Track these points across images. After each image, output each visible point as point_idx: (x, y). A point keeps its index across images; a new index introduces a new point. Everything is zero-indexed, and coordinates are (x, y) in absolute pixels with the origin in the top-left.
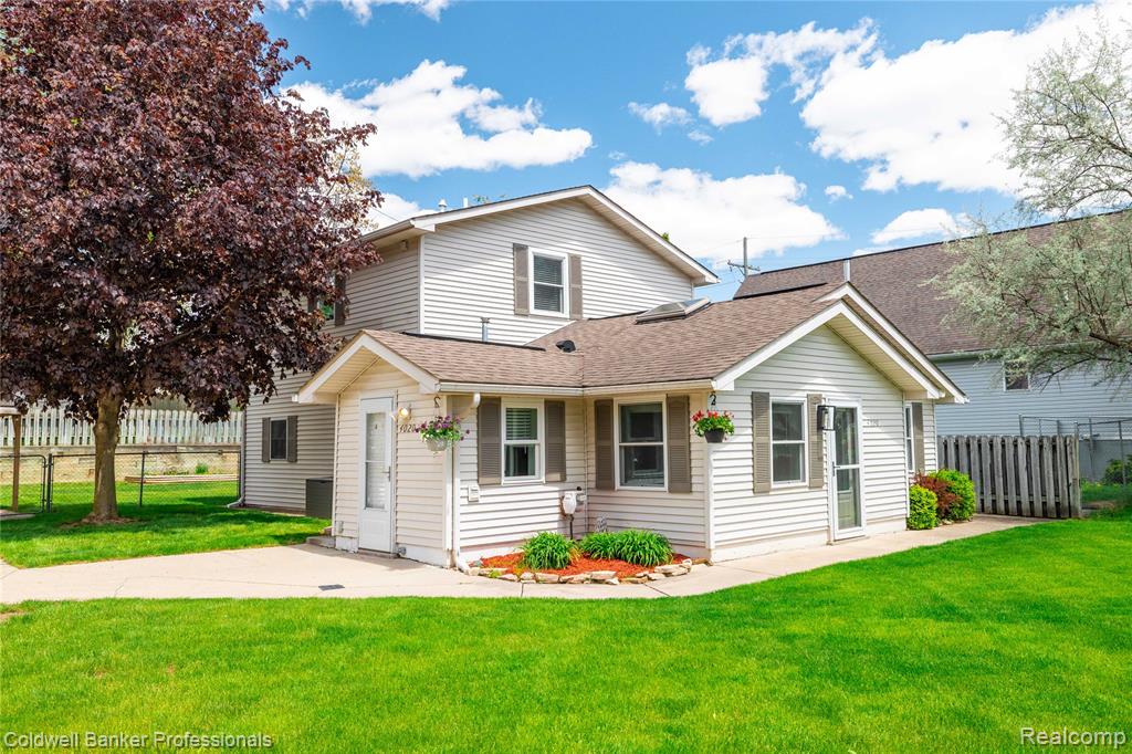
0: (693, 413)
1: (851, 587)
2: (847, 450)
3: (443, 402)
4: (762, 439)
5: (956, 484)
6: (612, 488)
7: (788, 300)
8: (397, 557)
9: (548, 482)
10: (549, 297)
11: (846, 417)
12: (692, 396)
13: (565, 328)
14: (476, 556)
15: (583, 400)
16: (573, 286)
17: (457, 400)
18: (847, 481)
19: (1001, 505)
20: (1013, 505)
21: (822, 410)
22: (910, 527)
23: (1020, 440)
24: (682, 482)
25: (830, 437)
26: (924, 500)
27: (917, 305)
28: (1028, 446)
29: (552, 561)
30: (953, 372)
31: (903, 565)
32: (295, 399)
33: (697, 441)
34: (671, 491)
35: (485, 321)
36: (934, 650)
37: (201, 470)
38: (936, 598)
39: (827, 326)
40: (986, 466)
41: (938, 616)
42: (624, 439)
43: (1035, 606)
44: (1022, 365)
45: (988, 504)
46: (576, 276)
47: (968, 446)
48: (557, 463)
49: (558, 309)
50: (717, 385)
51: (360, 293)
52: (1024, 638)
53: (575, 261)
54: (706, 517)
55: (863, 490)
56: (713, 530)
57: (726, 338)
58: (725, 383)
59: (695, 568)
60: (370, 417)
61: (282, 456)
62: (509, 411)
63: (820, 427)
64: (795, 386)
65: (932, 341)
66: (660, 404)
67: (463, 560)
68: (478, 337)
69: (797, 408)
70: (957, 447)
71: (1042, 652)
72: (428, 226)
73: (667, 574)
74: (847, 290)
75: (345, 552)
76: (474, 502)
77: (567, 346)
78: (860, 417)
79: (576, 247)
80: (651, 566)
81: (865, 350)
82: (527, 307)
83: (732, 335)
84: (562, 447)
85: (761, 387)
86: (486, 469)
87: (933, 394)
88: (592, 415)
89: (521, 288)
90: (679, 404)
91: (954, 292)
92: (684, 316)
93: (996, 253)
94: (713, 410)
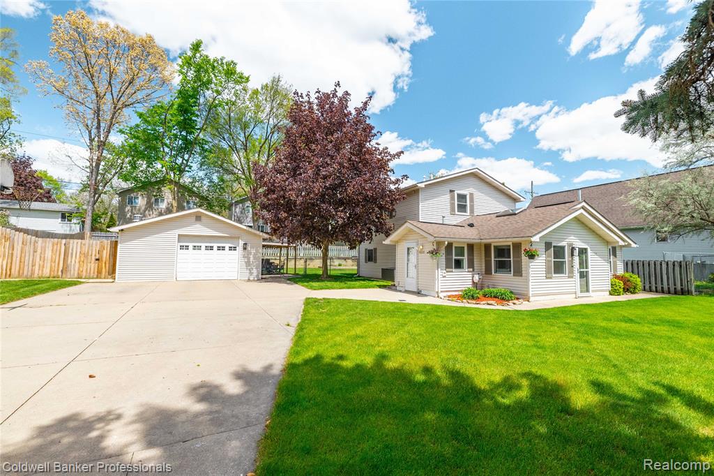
0: (523, 249)
1: (589, 311)
2: (584, 263)
3: (435, 244)
4: (550, 259)
5: (632, 279)
6: (491, 274)
7: (558, 208)
8: (418, 293)
9: (468, 272)
10: (462, 208)
11: (583, 252)
12: (523, 243)
13: (468, 219)
14: (445, 294)
15: (480, 244)
16: (471, 204)
17: (439, 244)
18: (584, 275)
19: (654, 288)
20: (659, 288)
21: (573, 249)
22: (611, 294)
23: (663, 262)
24: (518, 272)
25: (576, 259)
26: (617, 284)
27: (612, 207)
28: (667, 265)
29: (473, 296)
30: (631, 234)
31: (609, 306)
32: (384, 242)
33: (524, 259)
34: (514, 276)
35: (443, 217)
36: (625, 330)
37: (340, 265)
38: (624, 317)
39: (575, 217)
40: (646, 273)
41: (626, 322)
42: (495, 258)
43: (669, 322)
44: (665, 232)
45: (647, 287)
46: (472, 200)
47: (638, 264)
48: (471, 265)
49: (465, 212)
50: (533, 239)
51: (400, 208)
52: (664, 330)
53: (471, 195)
54: (528, 285)
55: (590, 279)
56: (531, 290)
57: (534, 222)
58: (536, 239)
59: (524, 302)
60: (408, 249)
61: (372, 261)
62: (455, 247)
63: (572, 255)
64: (563, 240)
65: (620, 222)
66: (510, 246)
67: (441, 295)
68: (441, 222)
69: (563, 248)
70: (632, 264)
71: (671, 335)
72: (422, 185)
73: (514, 304)
74: (584, 204)
75: (400, 291)
76: (444, 277)
77: (471, 225)
78: (589, 251)
79: (472, 190)
80: (508, 300)
81: (591, 226)
82: (455, 211)
83: (537, 221)
84: (473, 259)
85: (548, 240)
86: (448, 266)
87: (621, 243)
88: (483, 249)
89: (452, 205)
90: (517, 246)
91: (631, 203)
92: (515, 214)
93: (653, 185)
94: (531, 248)
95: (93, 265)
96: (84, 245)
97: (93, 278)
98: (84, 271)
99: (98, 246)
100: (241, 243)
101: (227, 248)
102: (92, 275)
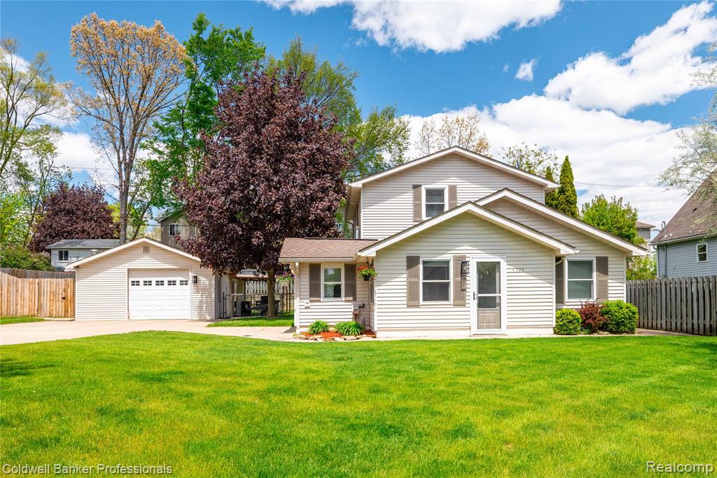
4: (415, 280)
9: (347, 301)
10: (436, 210)
16: (452, 202)
18: (488, 303)
21: (465, 264)
22: (556, 333)
25: (472, 278)
46: (453, 197)
48: (351, 292)
50: (362, 254)
53: (453, 188)
55: (504, 309)
56: (376, 322)
58: (370, 253)
62: (326, 269)
63: (464, 273)
64: (444, 252)
69: (444, 263)
72: (359, 184)
76: (308, 308)
78: (504, 265)
79: (454, 181)
82: (421, 217)
84: (354, 285)
85: (412, 253)
86: (313, 294)
89: (417, 206)
95: (60, 304)
96: (53, 283)
97: (61, 317)
98: (54, 310)
99: (64, 285)
100: (191, 275)
101: (178, 283)
102: (60, 313)
